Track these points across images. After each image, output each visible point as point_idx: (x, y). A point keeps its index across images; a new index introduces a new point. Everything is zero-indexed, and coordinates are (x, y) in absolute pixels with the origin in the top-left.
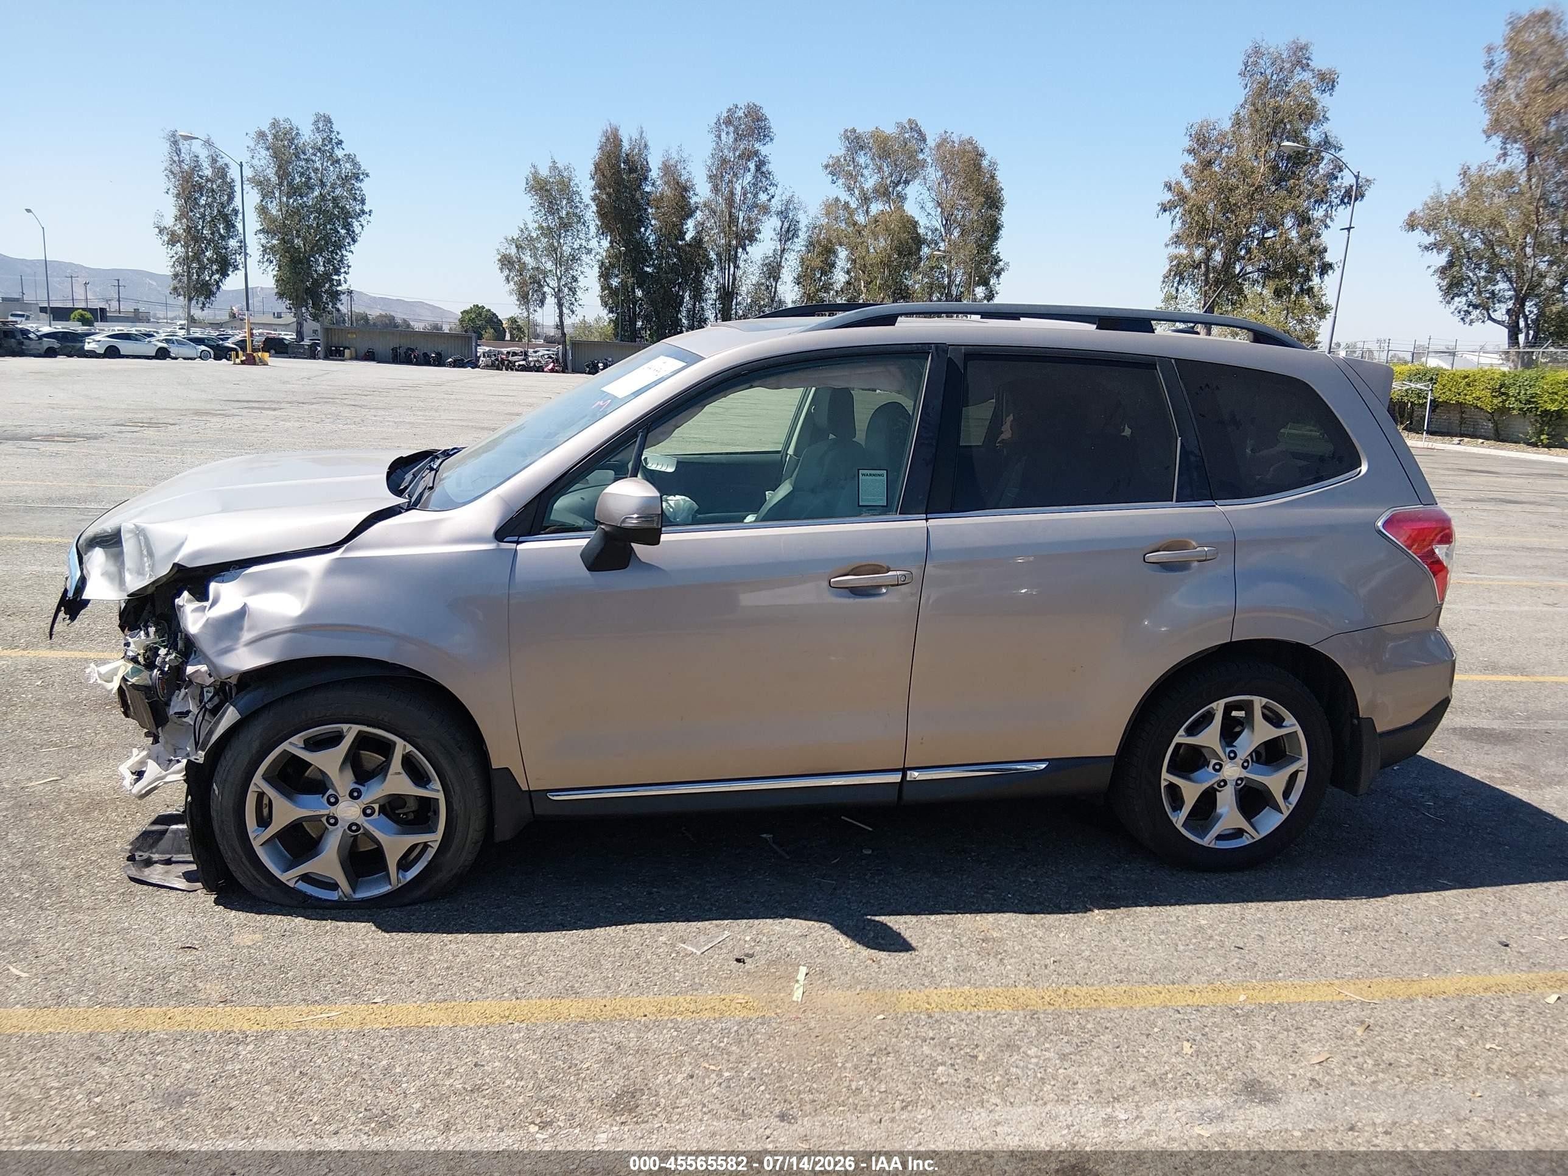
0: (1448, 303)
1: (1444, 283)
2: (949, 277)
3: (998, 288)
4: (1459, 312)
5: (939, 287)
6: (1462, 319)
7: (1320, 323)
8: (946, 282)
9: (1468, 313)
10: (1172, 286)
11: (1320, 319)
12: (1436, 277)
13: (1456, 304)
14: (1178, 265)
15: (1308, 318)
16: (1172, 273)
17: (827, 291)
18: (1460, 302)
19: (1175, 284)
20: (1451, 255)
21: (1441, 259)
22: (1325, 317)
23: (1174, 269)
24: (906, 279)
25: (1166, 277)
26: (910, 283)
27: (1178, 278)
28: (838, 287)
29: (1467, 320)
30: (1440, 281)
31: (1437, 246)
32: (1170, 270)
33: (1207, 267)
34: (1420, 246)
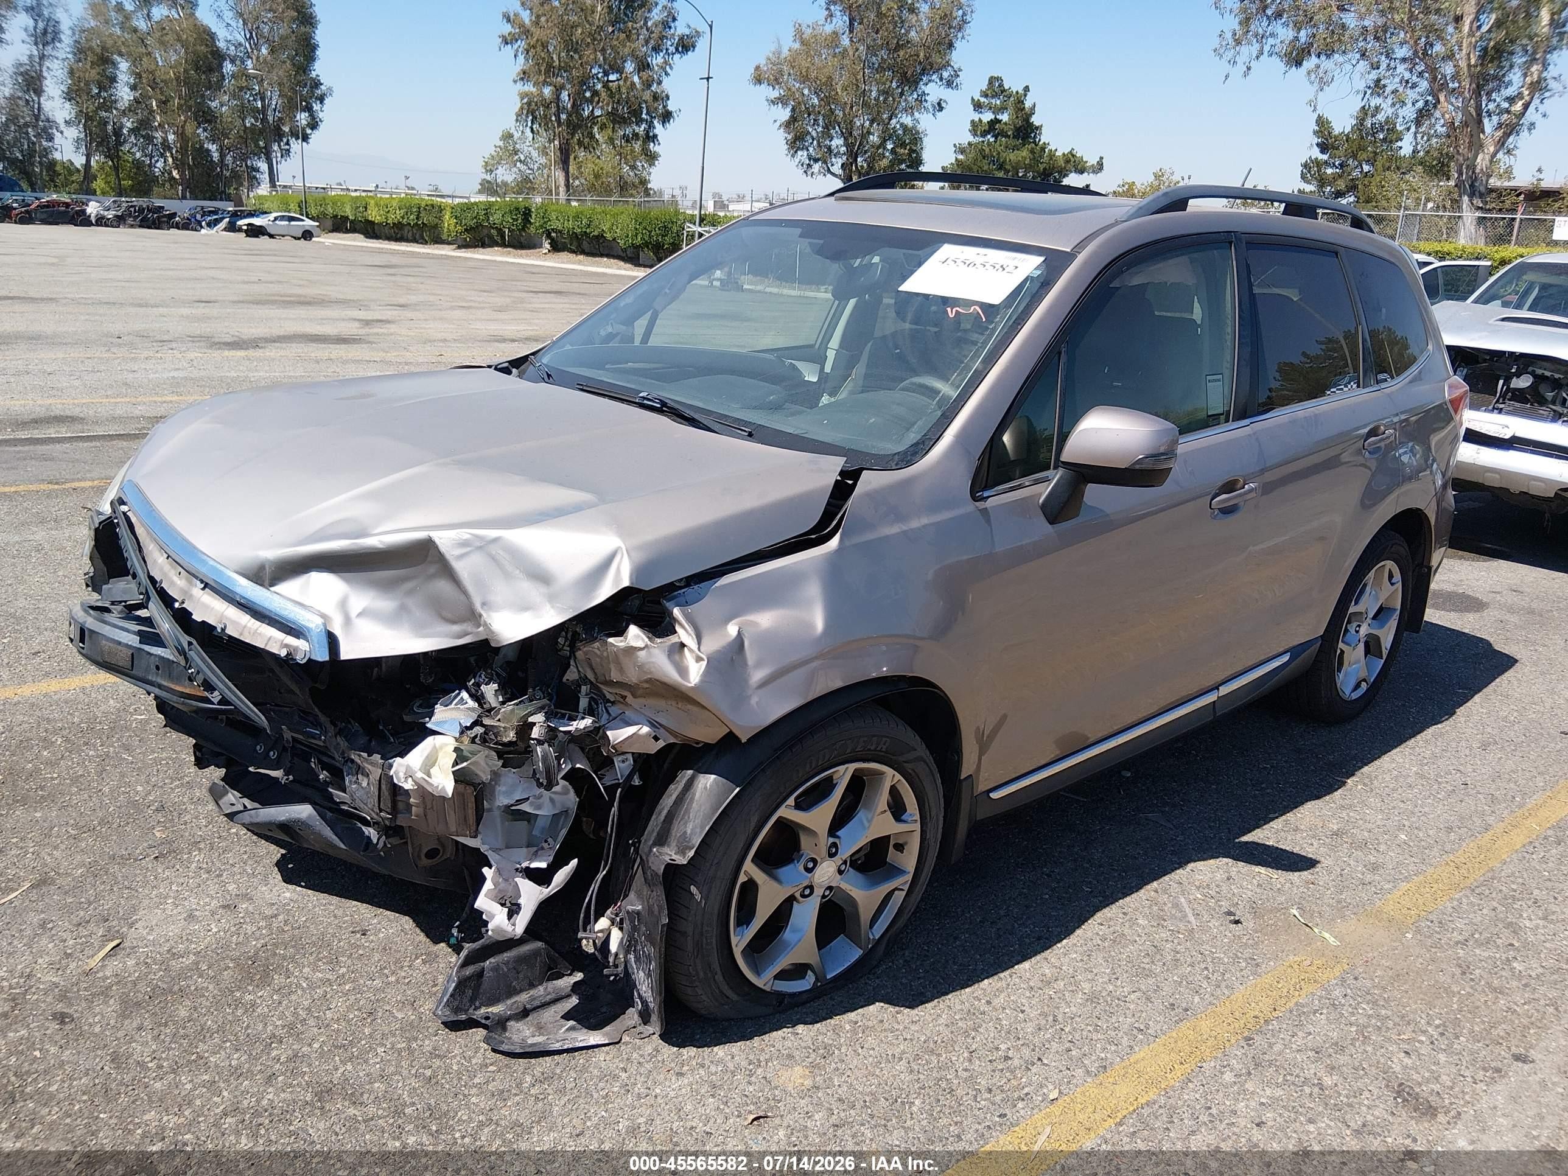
0: (793, 156)
1: (789, 137)
2: (263, 99)
3: (321, 115)
4: (802, 165)
5: (253, 112)
6: (805, 172)
7: (651, 170)
8: (260, 106)
9: (809, 166)
10: (527, 125)
11: (650, 165)
12: (782, 130)
13: (799, 157)
14: (529, 104)
15: (639, 164)
16: (525, 112)
17: (108, 110)
18: (802, 155)
19: (529, 124)
20: (793, 110)
21: (785, 114)
22: (654, 165)
23: (526, 106)
24: (210, 100)
25: (518, 115)
26: (213, 104)
27: (531, 118)
28: (123, 104)
29: (809, 173)
30: (786, 135)
31: (781, 101)
32: (522, 108)
33: (558, 106)
34: (768, 100)
